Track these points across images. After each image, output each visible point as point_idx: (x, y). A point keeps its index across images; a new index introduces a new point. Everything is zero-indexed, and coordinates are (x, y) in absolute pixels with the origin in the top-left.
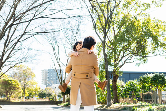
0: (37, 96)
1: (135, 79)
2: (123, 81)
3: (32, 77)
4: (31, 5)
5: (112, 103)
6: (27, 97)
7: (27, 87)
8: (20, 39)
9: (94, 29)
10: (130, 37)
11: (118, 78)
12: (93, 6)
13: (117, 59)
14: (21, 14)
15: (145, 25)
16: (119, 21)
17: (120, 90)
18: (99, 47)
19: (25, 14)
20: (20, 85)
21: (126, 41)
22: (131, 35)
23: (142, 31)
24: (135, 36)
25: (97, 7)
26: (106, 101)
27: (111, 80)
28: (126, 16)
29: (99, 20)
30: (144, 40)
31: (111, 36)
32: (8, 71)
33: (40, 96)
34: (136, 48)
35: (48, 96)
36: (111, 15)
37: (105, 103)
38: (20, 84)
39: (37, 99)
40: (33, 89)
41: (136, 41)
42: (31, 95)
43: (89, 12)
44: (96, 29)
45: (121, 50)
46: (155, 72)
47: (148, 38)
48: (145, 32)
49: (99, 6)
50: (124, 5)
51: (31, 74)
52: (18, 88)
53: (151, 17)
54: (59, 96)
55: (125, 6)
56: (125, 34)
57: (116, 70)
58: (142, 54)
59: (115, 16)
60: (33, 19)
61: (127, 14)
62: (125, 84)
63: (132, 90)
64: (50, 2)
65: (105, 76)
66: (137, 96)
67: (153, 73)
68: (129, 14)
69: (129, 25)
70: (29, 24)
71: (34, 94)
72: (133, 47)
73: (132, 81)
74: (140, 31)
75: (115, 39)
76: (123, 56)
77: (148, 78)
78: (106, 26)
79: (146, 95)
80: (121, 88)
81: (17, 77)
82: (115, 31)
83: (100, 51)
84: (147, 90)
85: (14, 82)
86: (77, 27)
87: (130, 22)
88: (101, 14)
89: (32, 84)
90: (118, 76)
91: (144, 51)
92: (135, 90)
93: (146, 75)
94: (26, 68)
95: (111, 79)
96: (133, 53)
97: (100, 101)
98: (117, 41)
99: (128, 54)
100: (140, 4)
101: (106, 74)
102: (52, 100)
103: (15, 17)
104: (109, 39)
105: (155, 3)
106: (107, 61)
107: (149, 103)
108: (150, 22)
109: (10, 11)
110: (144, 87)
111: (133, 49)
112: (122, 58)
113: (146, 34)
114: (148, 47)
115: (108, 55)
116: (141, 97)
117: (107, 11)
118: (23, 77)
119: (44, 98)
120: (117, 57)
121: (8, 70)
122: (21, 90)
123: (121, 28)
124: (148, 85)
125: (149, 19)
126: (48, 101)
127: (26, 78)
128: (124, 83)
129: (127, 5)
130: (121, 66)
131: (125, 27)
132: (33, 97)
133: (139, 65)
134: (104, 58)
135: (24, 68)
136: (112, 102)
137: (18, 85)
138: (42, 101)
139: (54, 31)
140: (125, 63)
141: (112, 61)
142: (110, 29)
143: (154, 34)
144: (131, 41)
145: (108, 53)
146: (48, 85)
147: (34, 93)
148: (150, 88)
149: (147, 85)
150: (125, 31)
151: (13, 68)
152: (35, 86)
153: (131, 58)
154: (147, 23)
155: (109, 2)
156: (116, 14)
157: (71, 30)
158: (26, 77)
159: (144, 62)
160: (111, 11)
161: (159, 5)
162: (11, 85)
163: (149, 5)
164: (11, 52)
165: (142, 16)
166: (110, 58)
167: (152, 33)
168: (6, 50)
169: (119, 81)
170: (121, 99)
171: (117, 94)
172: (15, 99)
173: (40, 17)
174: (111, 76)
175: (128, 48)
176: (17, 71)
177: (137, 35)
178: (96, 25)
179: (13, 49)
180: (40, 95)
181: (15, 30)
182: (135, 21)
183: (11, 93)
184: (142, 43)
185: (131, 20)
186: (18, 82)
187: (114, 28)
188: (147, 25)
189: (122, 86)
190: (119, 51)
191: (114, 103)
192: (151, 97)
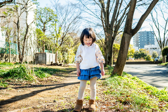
0: (132, 56)
85: (116, 46)
119: (139, 58)
132: (128, 58)
147: (130, 54)
162: (114, 48)
180: (135, 56)
183: (114, 55)
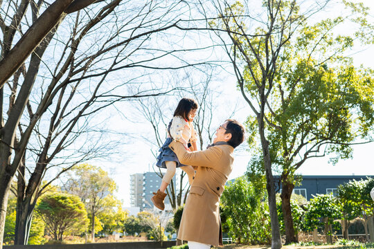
0: (120, 230)
1: (330, 191)
2: (304, 195)
3: (110, 189)
4: (108, 41)
5: (282, 244)
6: (99, 232)
7: (99, 211)
8: (84, 110)
9: (240, 88)
10: (315, 105)
11: (294, 190)
12: (236, 43)
13: (290, 149)
14: (87, 58)
15: (345, 81)
16: (289, 72)
17: (298, 215)
18: (252, 125)
19: (96, 60)
20: (83, 208)
21: (307, 112)
22: (316, 100)
23: (339, 92)
24: (324, 102)
25: (244, 45)
26: (268, 239)
27: (278, 195)
28: (304, 62)
29: (249, 71)
30: (342, 111)
31: (275, 103)
32: (57, 177)
33: (127, 231)
34: (327, 128)
35: (145, 231)
36: (274, 60)
37: (267, 244)
38: (83, 205)
39: (120, 237)
40: (113, 216)
41: (326, 113)
42: (107, 229)
43: (229, 54)
44: (244, 89)
45: (298, 131)
46: (369, 176)
47: (352, 106)
48: (344, 94)
49: (249, 42)
50: (300, 39)
51: (108, 183)
52: (80, 215)
53: (356, 65)
54: (168, 230)
55: (302, 43)
56: (305, 99)
57: (288, 173)
58: (340, 139)
59: (281, 62)
60: (111, 70)
61: (306, 58)
62: (309, 203)
63: (322, 215)
64: (148, 35)
65: (265, 186)
66: (333, 226)
67: (364, 178)
68: (311, 59)
69: (310, 80)
70: (103, 79)
71: (114, 226)
72: (322, 125)
73: (323, 195)
74: (333, 93)
75: (284, 110)
76: (302, 145)
77: (355, 188)
78: (264, 82)
79: (353, 224)
80: (300, 211)
81: (77, 191)
82: (282, 93)
83: (253, 134)
84: (355, 213)
85: (70, 201)
86: (205, 85)
87: (312, 74)
88: (253, 58)
89: (111, 205)
90: (293, 187)
91: (345, 133)
92: (330, 214)
93: (350, 182)
94: (96, 172)
95: (278, 191)
96: (322, 137)
97: (257, 240)
98: (288, 113)
99: (312, 140)
100: (331, 38)
101: (268, 181)
102: (152, 239)
103: (75, 65)
104: (271, 110)
105: (363, 36)
106: (268, 155)
107: (361, 241)
108: (353, 74)
109: (64, 53)
110: (347, 209)
111: (323, 130)
112: (300, 147)
113: (346, 100)
114: (352, 124)
115: (270, 141)
116: (343, 230)
117: (264, 53)
118: (89, 190)
119: (136, 234)
120: (289, 147)
121: (59, 175)
122: (85, 218)
123: (296, 87)
124: (356, 204)
125: (352, 68)
126: (144, 241)
127: (96, 193)
128: (306, 199)
129: (305, 39)
130: (299, 165)
131: (303, 84)
132: (111, 234)
133: (337, 161)
134: (261, 148)
135: (92, 171)
136: (283, 240)
137: (80, 208)
138: (133, 241)
139: (156, 93)
140: (306, 158)
141: (280, 154)
142: (273, 88)
143: (364, 98)
144: (316, 112)
145: (269, 138)
146: (144, 205)
147: (115, 223)
148: (361, 210)
149: (353, 203)
150: (304, 93)
151: (70, 171)
152: (115, 209)
153: (319, 147)
154: (347, 76)
155: (268, 35)
156: (283, 59)
157: (191, 91)
158: (96, 190)
159: (347, 157)
160: (273, 51)
161: (370, 40)
162: (64, 207)
163: (349, 41)
164: (65, 138)
165: (336, 62)
166: (275, 148)
167: (358, 97)
168: (53, 134)
169: (296, 195)
170: (301, 235)
171: (292, 224)
172: (72, 237)
173: (127, 66)
174: (279, 185)
175: (311, 128)
176: (77, 178)
177: (328, 101)
178: (243, 80)
179: (70, 131)
180: (126, 228)
181: (74, 91)
182: (323, 72)
183: (63, 226)
184: (340, 116)
185: (314, 70)
186: (80, 202)
187: (280, 87)
188: (349, 80)
189: (302, 207)
190: (292, 132)
191: (286, 244)
192: (364, 228)
